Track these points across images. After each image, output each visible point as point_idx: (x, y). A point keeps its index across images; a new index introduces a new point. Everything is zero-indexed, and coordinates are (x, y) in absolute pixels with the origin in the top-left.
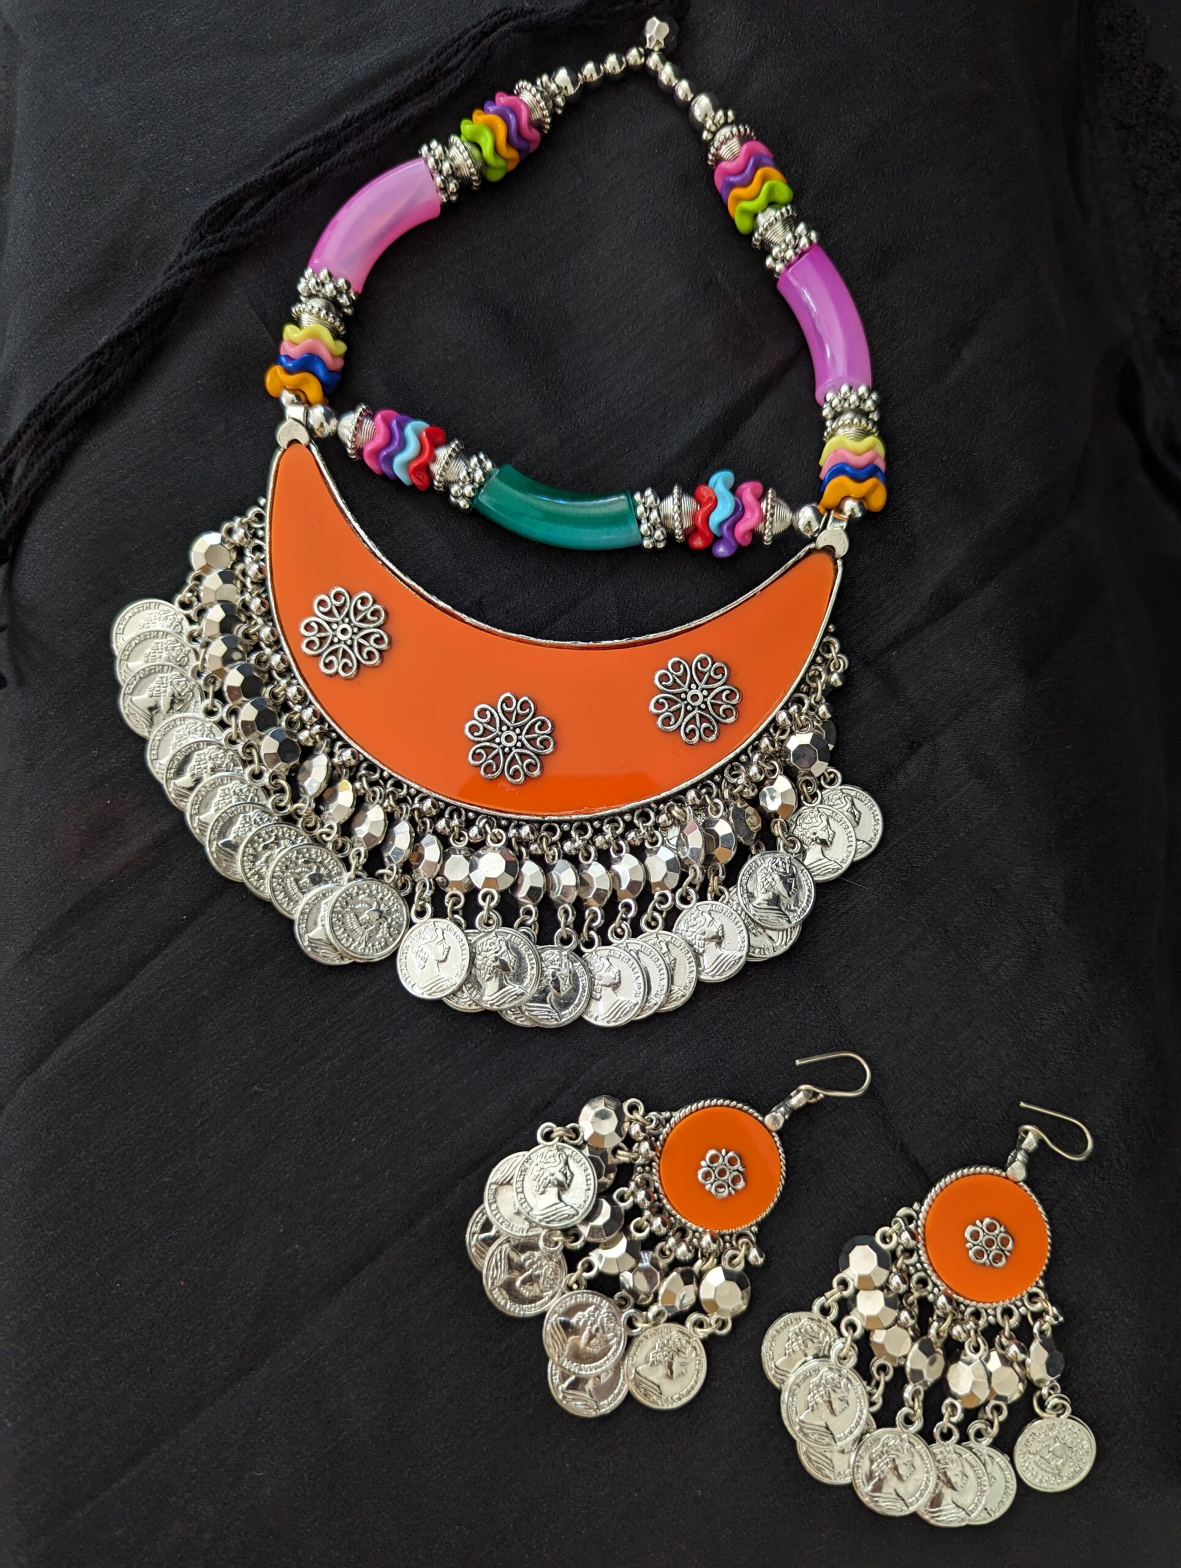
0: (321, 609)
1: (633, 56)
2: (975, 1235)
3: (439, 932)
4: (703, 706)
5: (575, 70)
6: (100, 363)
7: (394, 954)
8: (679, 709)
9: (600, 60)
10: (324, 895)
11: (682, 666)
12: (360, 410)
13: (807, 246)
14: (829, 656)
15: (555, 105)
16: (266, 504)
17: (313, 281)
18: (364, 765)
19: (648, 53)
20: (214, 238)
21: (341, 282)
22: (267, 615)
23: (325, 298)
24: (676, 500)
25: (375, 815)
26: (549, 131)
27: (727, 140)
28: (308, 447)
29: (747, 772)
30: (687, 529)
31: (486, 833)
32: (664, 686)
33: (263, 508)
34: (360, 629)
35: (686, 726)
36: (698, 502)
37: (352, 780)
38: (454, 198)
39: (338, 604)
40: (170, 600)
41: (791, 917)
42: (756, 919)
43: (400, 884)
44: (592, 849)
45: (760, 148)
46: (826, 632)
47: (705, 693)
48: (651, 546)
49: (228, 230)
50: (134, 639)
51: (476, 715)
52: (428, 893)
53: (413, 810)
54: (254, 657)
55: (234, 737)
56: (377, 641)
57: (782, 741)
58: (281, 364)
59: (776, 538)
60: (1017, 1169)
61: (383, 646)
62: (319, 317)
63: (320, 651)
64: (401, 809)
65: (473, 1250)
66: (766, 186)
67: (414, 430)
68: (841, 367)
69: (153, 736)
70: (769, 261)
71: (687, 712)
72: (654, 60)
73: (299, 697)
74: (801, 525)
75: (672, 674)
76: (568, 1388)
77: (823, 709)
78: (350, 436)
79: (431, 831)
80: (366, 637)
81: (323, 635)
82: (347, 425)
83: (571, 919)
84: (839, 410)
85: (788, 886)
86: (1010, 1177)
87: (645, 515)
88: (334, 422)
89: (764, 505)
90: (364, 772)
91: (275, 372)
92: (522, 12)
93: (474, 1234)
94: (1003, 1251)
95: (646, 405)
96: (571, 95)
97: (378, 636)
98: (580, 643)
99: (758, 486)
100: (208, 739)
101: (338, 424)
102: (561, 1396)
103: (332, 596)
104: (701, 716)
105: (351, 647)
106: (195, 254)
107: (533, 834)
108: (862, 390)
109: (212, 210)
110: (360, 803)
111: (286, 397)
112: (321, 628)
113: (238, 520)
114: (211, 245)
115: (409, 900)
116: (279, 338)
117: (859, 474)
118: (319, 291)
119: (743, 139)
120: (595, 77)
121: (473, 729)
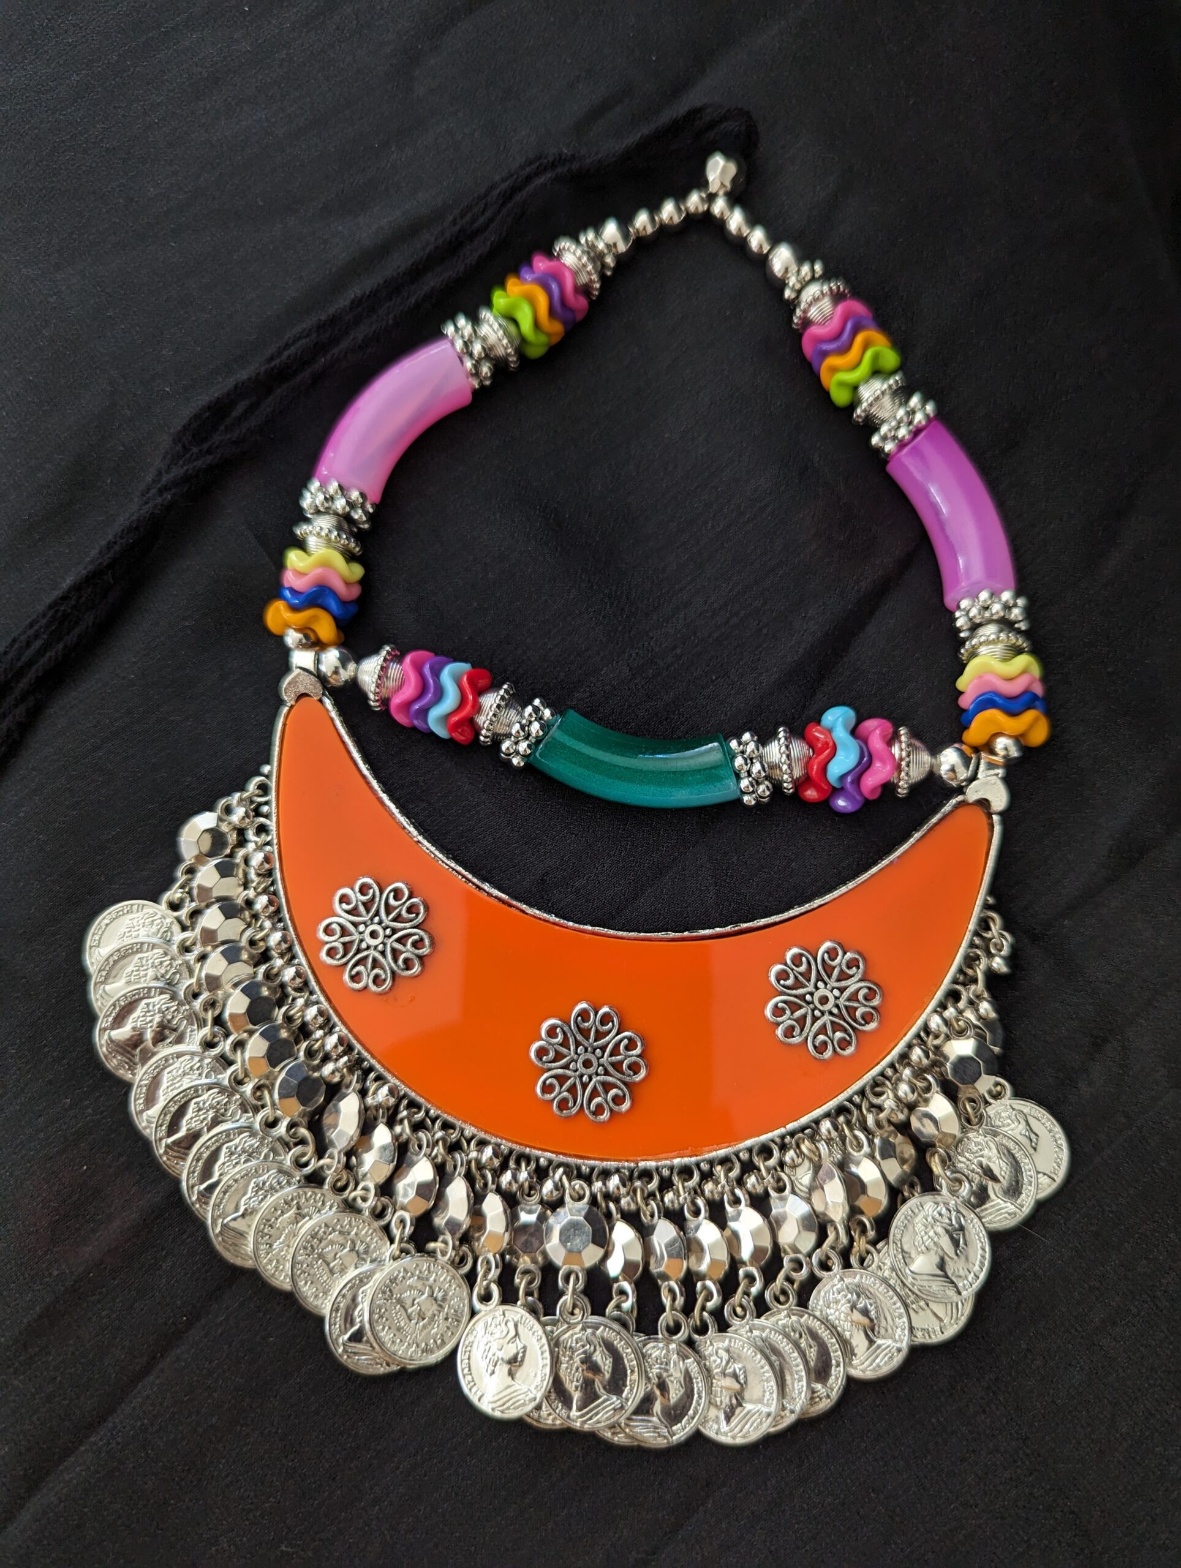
0: (344, 906)
1: (694, 201)
3: (511, 1325)
4: (835, 1011)
5: (625, 222)
6: (65, 611)
7: (454, 1352)
8: (804, 1017)
9: (654, 208)
10: (361, 1281)
11: (804, 959)
12: (384, 653)
13: (924, 423)
14: (988, 935)
15: (604, 266)
16: (271, 772)
17: (321, 497)
18: (405, 1102)
19: (711, 198)
20: (201, 451)
21: (355, 495)
22: (276, 916)
23: (336, 514)
24: (783, 748)
25: (422, 1171)
26: (599, 297)
27: (816, 300)
28: (320, 701)
29: (895, 1090)
30: (798, 779)
31: (563, 1186)
32: (784, 986)
33: (267, 776)
34: (394, 931)
35: (815, 1037)
36: (811, 745)
37: (391, 1124)
38: (488, 383)
39: (364, 898)
40: (155, 899)
43: (457, 1259)
44: (700, 1202)
45: (858, 307)
46: (987, 906)
47: (836, 993)
48: (753, 802)
49: (216, 438)
50: (112, 955)
51: (543, 1034)
52: (494, 1273)
53: (469, 1162)
54: (262, 969)
55: (241, 1076)
56: (415, 945)
57: (937, 1048)
58: (284, 598)
59: (914, 788)
61: (425, 951)
62: (329, 540)
63: (345, 960)
64: (453, 1158)
66: (869, 354)
67: (452, 675)
68: (978, 572)
69: (140, 1076)
70: (875, 440)
71: (815, 1019)
72: (719, 206)
73: (321, 1020)
74: (944, 770)
75: (792, 970)
77: (985, 1007)
78: (373, 687)
79: (494, 1187)
80: (401, 940)
81: (347, 939)
82: (369, 671)
83: (680, 1301)
84: (978, 621)
85: (956, 1243)
87: (745, 768)
88: (352, 666)
89: (896, 750)
90: (405, 1113)
91: (278, 610)
92: (560, 160)
95: (735, 620)
96: (622, 254)
97: (416, 937)
98: (672, 935)
99: (888, 725)
100: (208, 1081)
101: (357, 669)
103: (357, 888)
104: (833, 1023)
105: (383, 953)
106: (177, 472)
107: (624, 1186)
108: (1006, 596)
109: (196, 417)
110: (402, 1154)
111: (292, 638)
112: (344, 932)
113: (237, 795)
114: (197, 459)
115: (471, 1278)
116: (280, 565)
117: (1013, 705)
118: (327, 508)
119: (837, 298)
120: (650, 230)
121: (541, 1052)
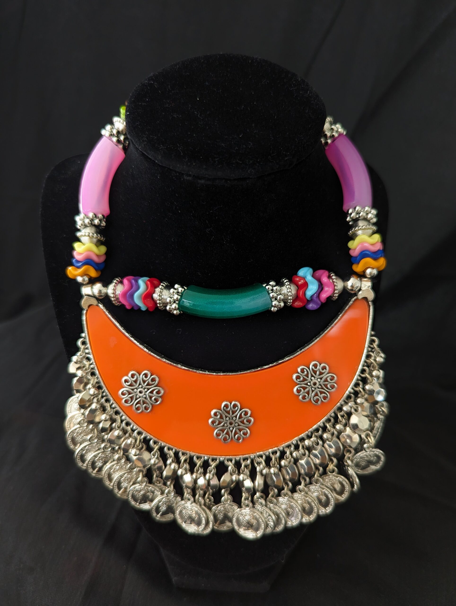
0: (127, 384)
8: (309, 391)
14: (374, 346)
16: (85, 336)
23: (95, 226)
28: (98, 305)
30: (294, 299)
32: (299, 381)
34: (148, 389)
36: (298, 286)
39: (134, 379)
46: (372, 336)
47: (319, 380)
51: (212, 415)
56: (157, 393)
58: (74, 264)
61: (161, 394)
71: (313, 391)
74: (349, 287)
75: (301, 375)
80: (152, 392)
81: (131, 395)
88: (105, 289)
97: (157, 390)
99: (327, 272)
103: (130, 376)
104: (320, 391)
105: (146, 398)
108: (367, 208)
112: (129, 393)
117: (375, 256)
121: (213, 422)
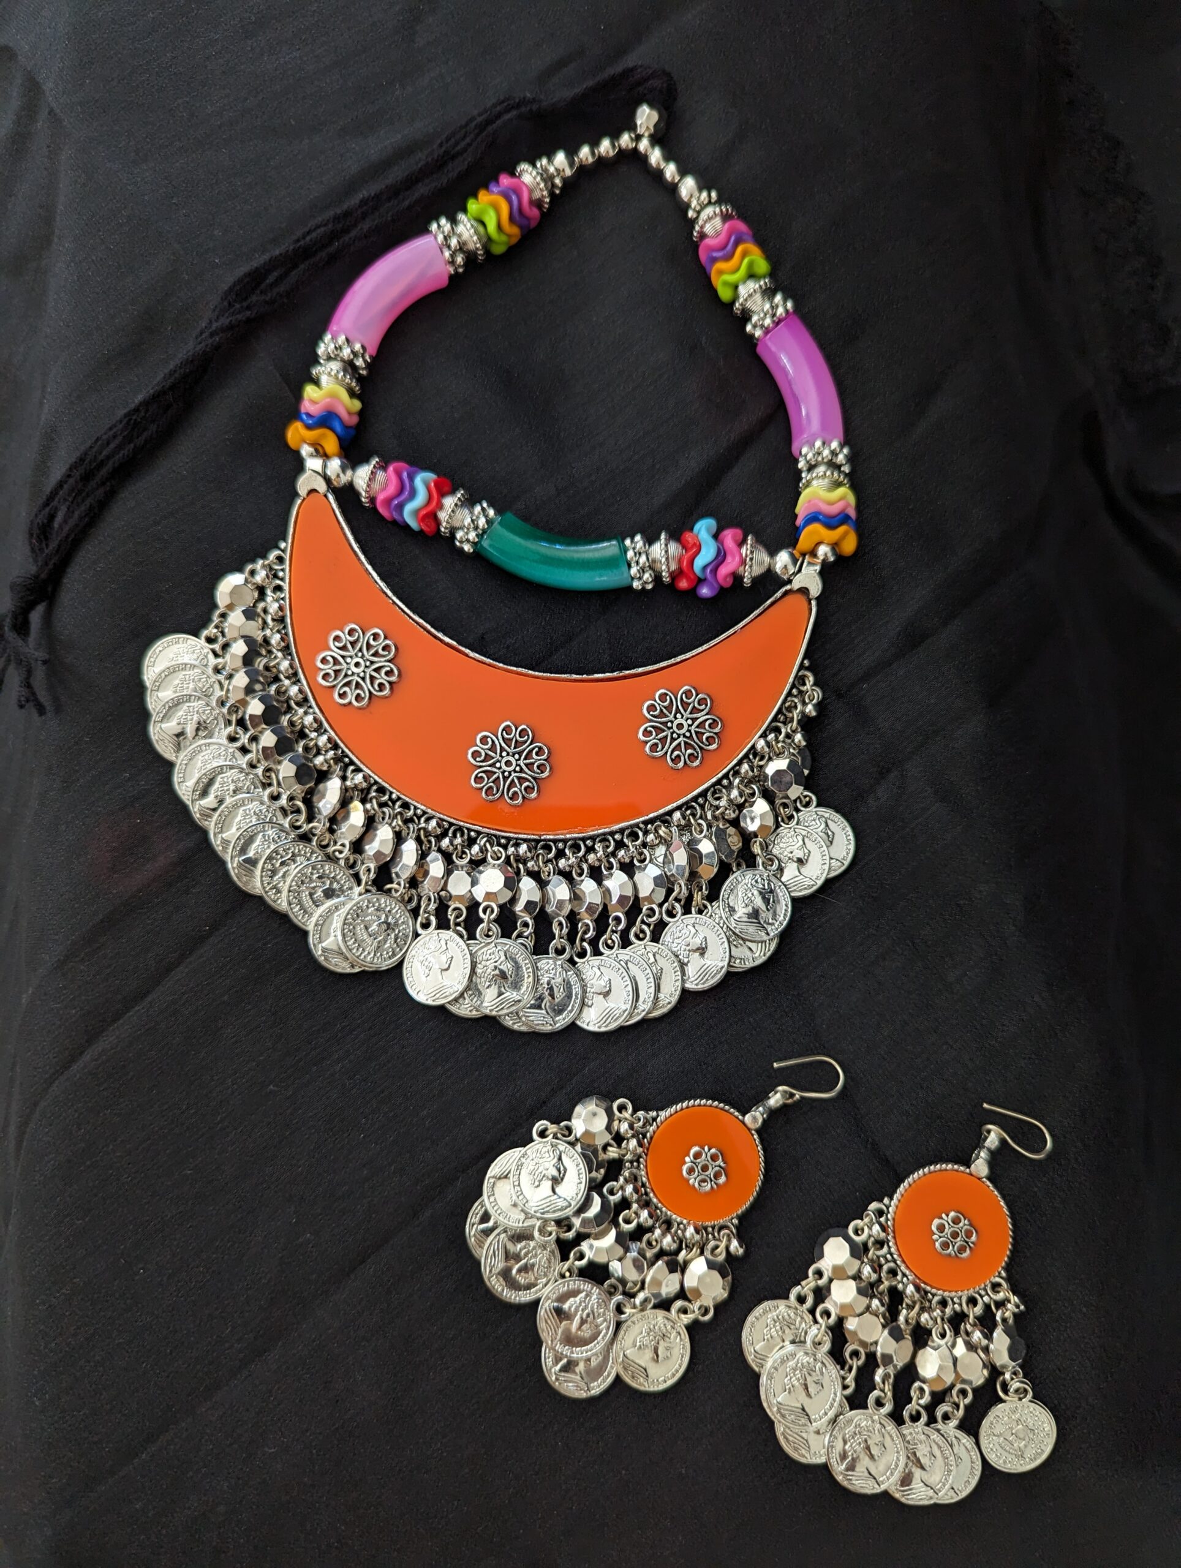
0: (337, 644)
1: (625, 140)
2: (941, 1228)
3: (443, 942)
4: (688, 734)
5: (571, 153)
6: (136, 420)
7: (401, 964)
8: (666, 737)
9: (595, 144)
10: (336, 907)
11: (668, 698)
12: (374, 462)
13: (784, 315)
14: (804, 688)
15: (554, 185)
16: (286, 548)
17: (332, 346)
18: (375, 788)
19: (638, 138)
20: (242, 307)
21: (357, 347)
22: (286, 650)
23: (343, 360)
24: (663, 546)
25: (384, 834)
26: (549, 209)
27: (710, 219)
28: (326, 496)
29: (729, 795)
30: (673, 572)
31: (487, 850)
32: (652, 716)
33: (283, 551)
34: (372, 663)
35: (672, 753)
36: (684, 547)
37: (363, 801)
38: (461, 270)
39: (351, 639)
40: (196, 634)
41: (769, 929)
42: (737, 931)
43: (406, 898)
44: (585, 866)
45: (741, 226)
46: (802, 667)
47: (690, 722)
48: (640, 587)
49: (254, 298)
50: (164, 671)
51: (478, 742)
52: (433, 906)
53: (419, 830)
54: (273, 688)
55: (255, 762)
56: (388, 673)
57: (761, 767)
58: (302, 420)
59: (755, 581)
60: (980, 1166)
61: (393, 679)
62: (337, 378)
63: (335, 683)
64: (408, 828)
65: (473, 1239)
66: (746, 261)
67: (423, 481)
68: (815, 425)
69: (180, 760)
70: (749, 328)
71: (673, 740)
72: (644, 145)
73: (315, 725)
74: (778, 568)
75: (659, 705)
76: (561, 1370)
77: (798, 737)
78: (365, 486)
79: (436, 849)
80: (377, 670)
81: (337, 668)
82: (361, 476)
83: (565, 931)
84: (813, 463)
85: (766, 901)
86: (974, 1173)
87: (635, 559)
88: (349, 473)
89: (744, 550)
90: (374, 794)
91: (297, 429)
92: (523, 102)
93: (473, 1225)
94: (967, 1243)
95: (636, 457)
96: (568, 177)
97: (388, 669)
98: (575, 676)
99: (739, 532)
100: (231, 763)
101: (353, 475)
102: (554, 1378)
103: (346, 632)
104: (686, 743)
105: (363, 679)
106: (225, 321)
107: (530, 852)
108: (835, 445)
109: (240, 281)
110: (370, 823)
111: (306, 450)
112: (336, 662)
113: (260, 562)
114: (239, 312)
115: (415, 912)
116: (298, 396)
117: (832, 522)
118: (336, 355)
119: (726, 218)
120: (590, 160)
121: (476, 754)
